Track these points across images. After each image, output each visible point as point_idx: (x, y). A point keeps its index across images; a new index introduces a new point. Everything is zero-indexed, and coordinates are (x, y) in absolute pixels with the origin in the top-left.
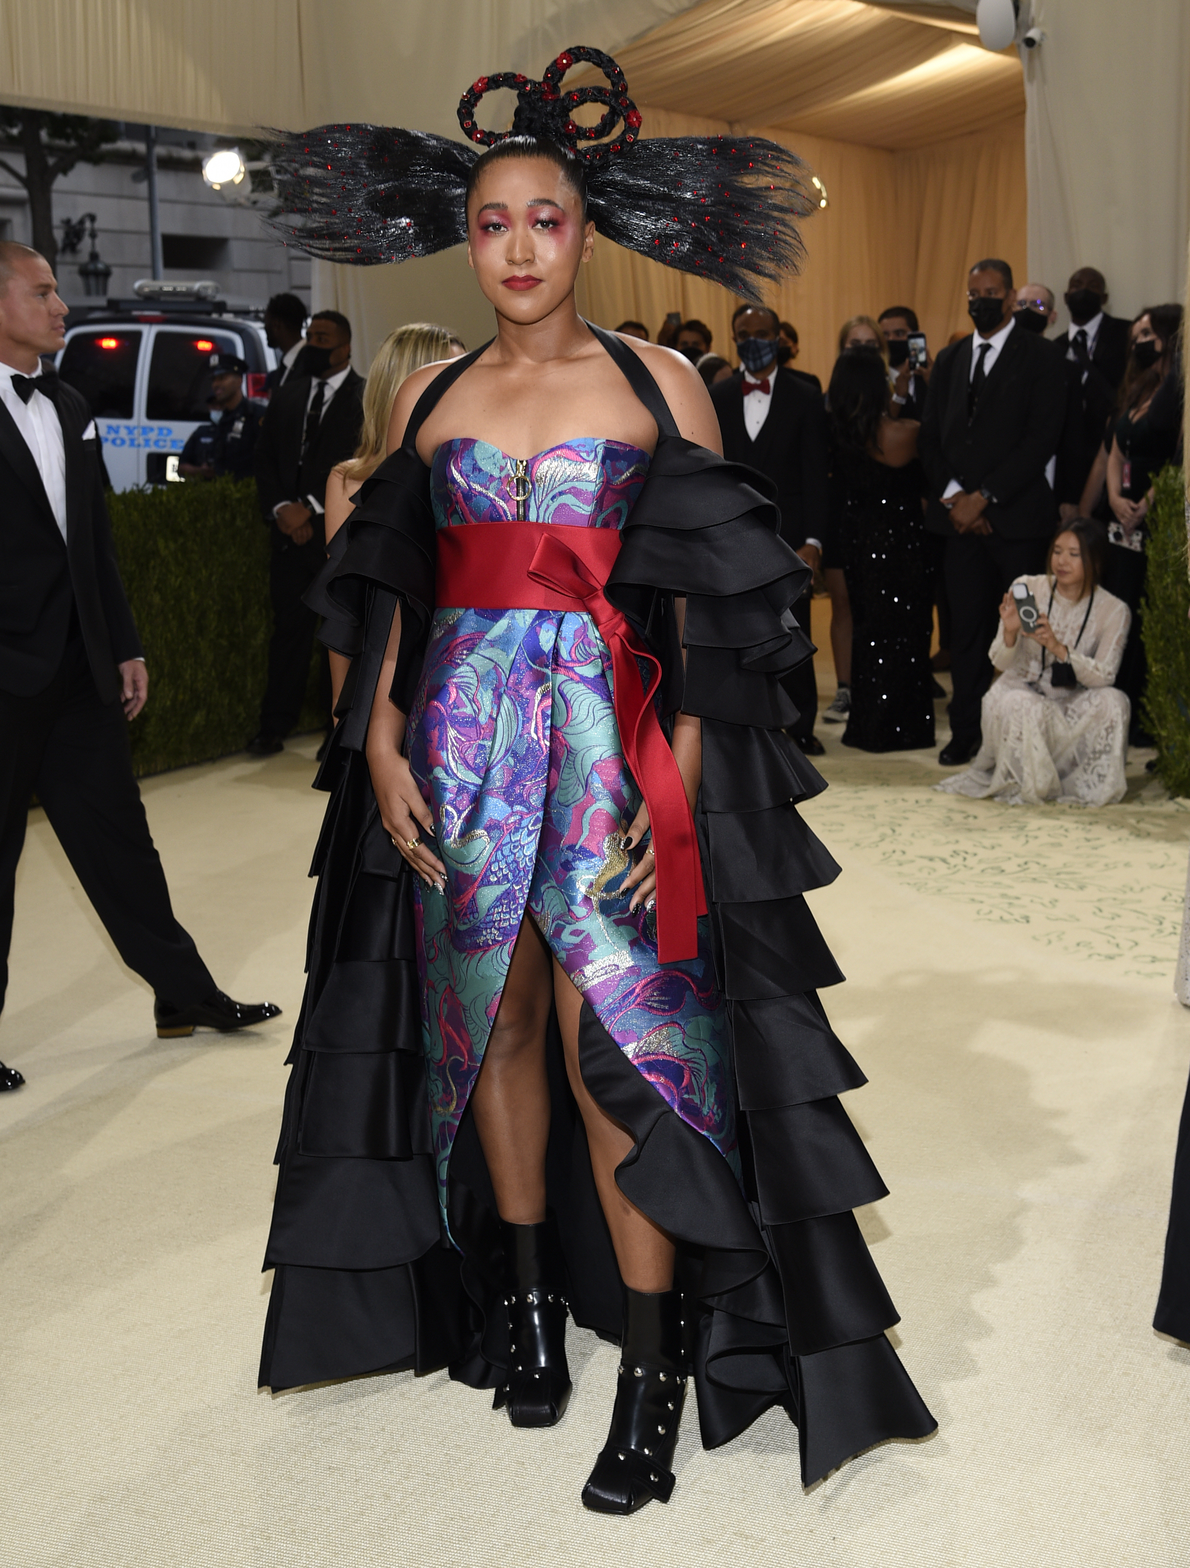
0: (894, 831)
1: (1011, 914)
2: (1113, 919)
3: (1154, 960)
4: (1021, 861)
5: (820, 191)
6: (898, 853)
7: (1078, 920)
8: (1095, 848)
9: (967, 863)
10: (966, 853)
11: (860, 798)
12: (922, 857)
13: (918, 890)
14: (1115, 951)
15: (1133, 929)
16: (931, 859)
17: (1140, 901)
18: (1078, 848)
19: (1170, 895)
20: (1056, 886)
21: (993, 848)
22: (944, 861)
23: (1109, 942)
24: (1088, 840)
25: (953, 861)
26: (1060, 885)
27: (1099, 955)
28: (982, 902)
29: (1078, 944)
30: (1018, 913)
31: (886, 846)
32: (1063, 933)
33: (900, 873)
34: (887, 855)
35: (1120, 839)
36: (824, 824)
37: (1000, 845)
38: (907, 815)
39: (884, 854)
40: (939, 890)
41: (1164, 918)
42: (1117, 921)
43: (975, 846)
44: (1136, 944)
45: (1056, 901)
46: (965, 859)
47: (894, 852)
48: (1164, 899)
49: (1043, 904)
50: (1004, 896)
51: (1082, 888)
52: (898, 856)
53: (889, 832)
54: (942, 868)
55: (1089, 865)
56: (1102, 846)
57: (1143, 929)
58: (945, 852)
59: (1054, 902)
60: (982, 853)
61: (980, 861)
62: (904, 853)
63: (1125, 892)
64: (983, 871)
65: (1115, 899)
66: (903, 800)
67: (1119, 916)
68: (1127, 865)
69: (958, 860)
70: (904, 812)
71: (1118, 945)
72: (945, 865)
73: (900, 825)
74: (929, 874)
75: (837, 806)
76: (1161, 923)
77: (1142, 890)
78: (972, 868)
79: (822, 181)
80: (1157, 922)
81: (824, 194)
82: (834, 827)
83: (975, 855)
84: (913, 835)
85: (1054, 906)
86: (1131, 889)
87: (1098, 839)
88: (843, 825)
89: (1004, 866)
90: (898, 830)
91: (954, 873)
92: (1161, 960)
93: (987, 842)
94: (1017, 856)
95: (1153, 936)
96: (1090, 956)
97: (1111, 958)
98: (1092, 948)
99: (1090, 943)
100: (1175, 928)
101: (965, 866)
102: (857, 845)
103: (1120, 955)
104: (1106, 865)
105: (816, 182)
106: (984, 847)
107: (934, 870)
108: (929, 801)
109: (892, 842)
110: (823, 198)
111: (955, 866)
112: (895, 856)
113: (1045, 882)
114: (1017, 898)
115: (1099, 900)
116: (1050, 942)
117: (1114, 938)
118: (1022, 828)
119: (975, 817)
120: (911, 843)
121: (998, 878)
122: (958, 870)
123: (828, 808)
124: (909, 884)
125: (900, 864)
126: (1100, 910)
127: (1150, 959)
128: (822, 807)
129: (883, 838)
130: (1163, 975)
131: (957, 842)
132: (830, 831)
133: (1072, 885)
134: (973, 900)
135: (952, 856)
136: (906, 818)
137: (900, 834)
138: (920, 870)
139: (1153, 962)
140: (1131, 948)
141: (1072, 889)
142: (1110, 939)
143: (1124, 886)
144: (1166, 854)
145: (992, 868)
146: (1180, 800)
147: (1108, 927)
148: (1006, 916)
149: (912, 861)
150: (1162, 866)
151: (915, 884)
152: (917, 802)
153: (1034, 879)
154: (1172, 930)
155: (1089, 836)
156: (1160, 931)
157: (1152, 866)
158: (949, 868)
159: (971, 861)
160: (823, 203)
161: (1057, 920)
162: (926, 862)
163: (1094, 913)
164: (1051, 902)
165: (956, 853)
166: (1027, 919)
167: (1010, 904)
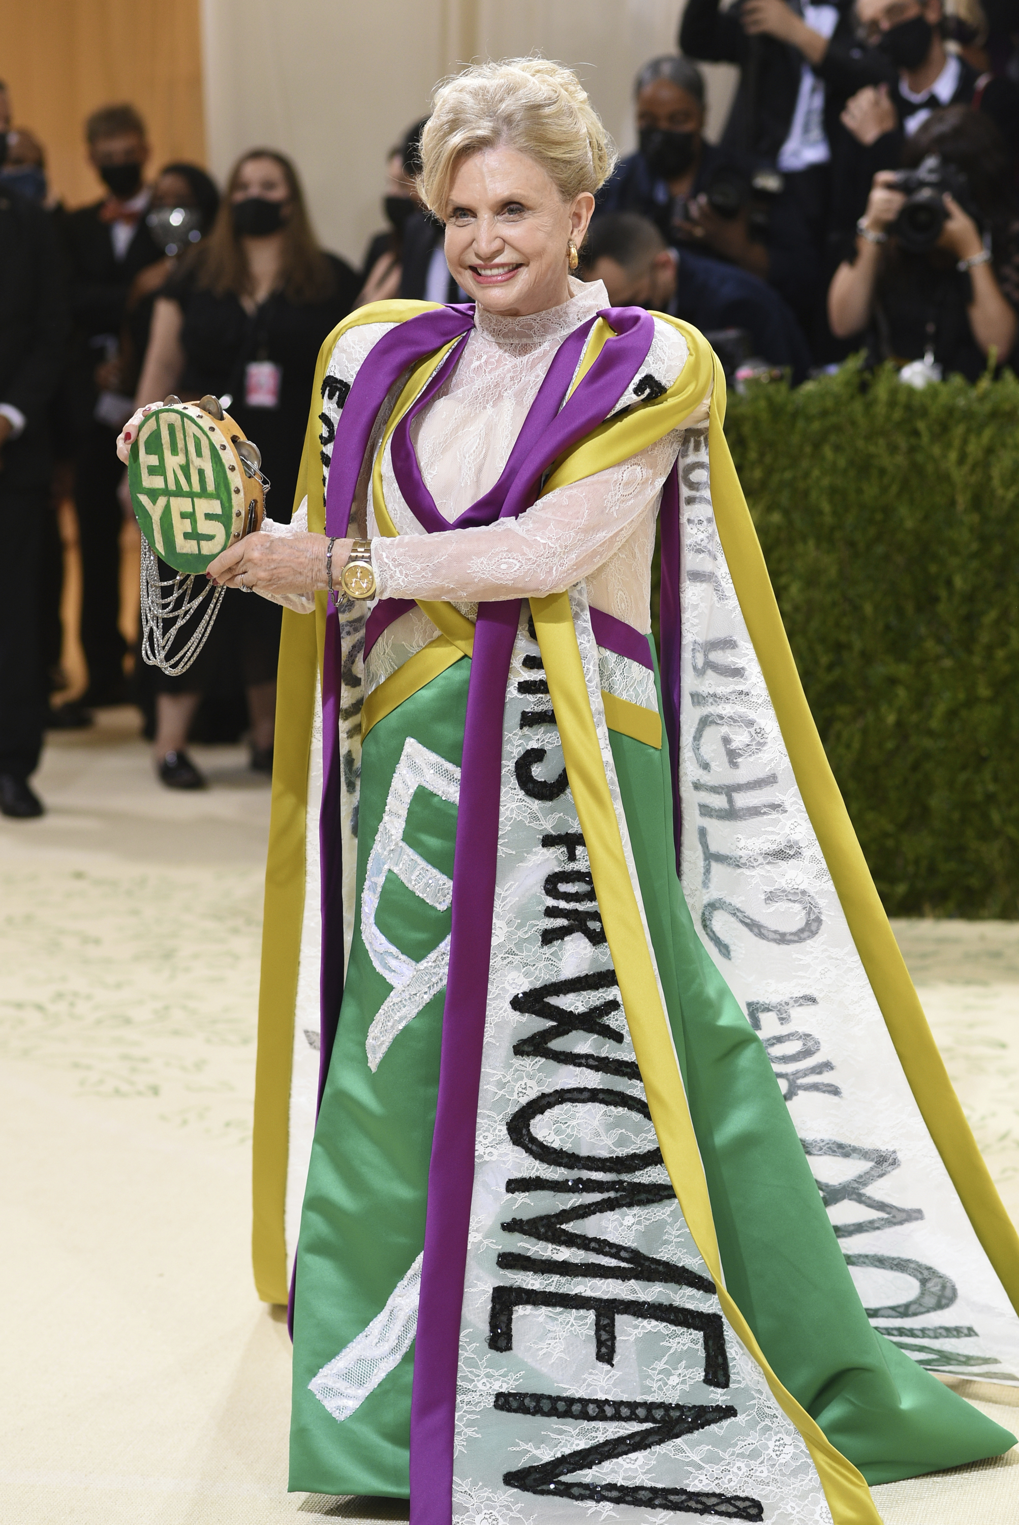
1: (133, 1084)
4: (160, 1005)
9: (74, 1010)
10: (76, 995)
16: (19, 1006)
21: (119, 986)
22: (40, 1008)
25: (53, 1008)
26: (213, 1039)
28: (89, 1068)
29: (228, 1125)
30: (143, 1082)
32: (209, 1110)
37: (130, 983)
40: (26, 1052)
43: (90, 984)
45: (204, 1062)
46: (72, 1004)
49: (183, 1068)
50: (125, 1057)
54: (34, 1019)
58: (42, 994)
59: (199, 1065)
60: (101, 995)
61: (96, 1008)
64: (99, 1022)
69: (61, 1007)
72: (38, 1015)
74: (14, 1028)
78: (81, 1018)
85: (200, 1070)
89: (133, 1013)
91: (53, 1026)
93: (111, 979)
94: (154, 997)
101: (71, 1015)
106: (106, 986)
107: (23, 1023)
108: (29, 919)
111: (56, 1016)
113: (192, 1036)
114: (145, 1060)
116: (185, 1122)
118: (168, 955)
119: (97, 942)
121: (121, 1032)
122: (60, 1022)
131: (64, 979)
134: (76, 1066)
135: (53, 1001)
141: (230, 1044)
145: (114, 1017)
148: (125, 1088)
153: (176, 1033)
158: (46, 1019)
159: (82, 1007)
161: (201, 1090)
162: (12, 1011)
164: (196, 1064)
165: (59, 996)
166: (155, 1090)
167: (134, 1070)
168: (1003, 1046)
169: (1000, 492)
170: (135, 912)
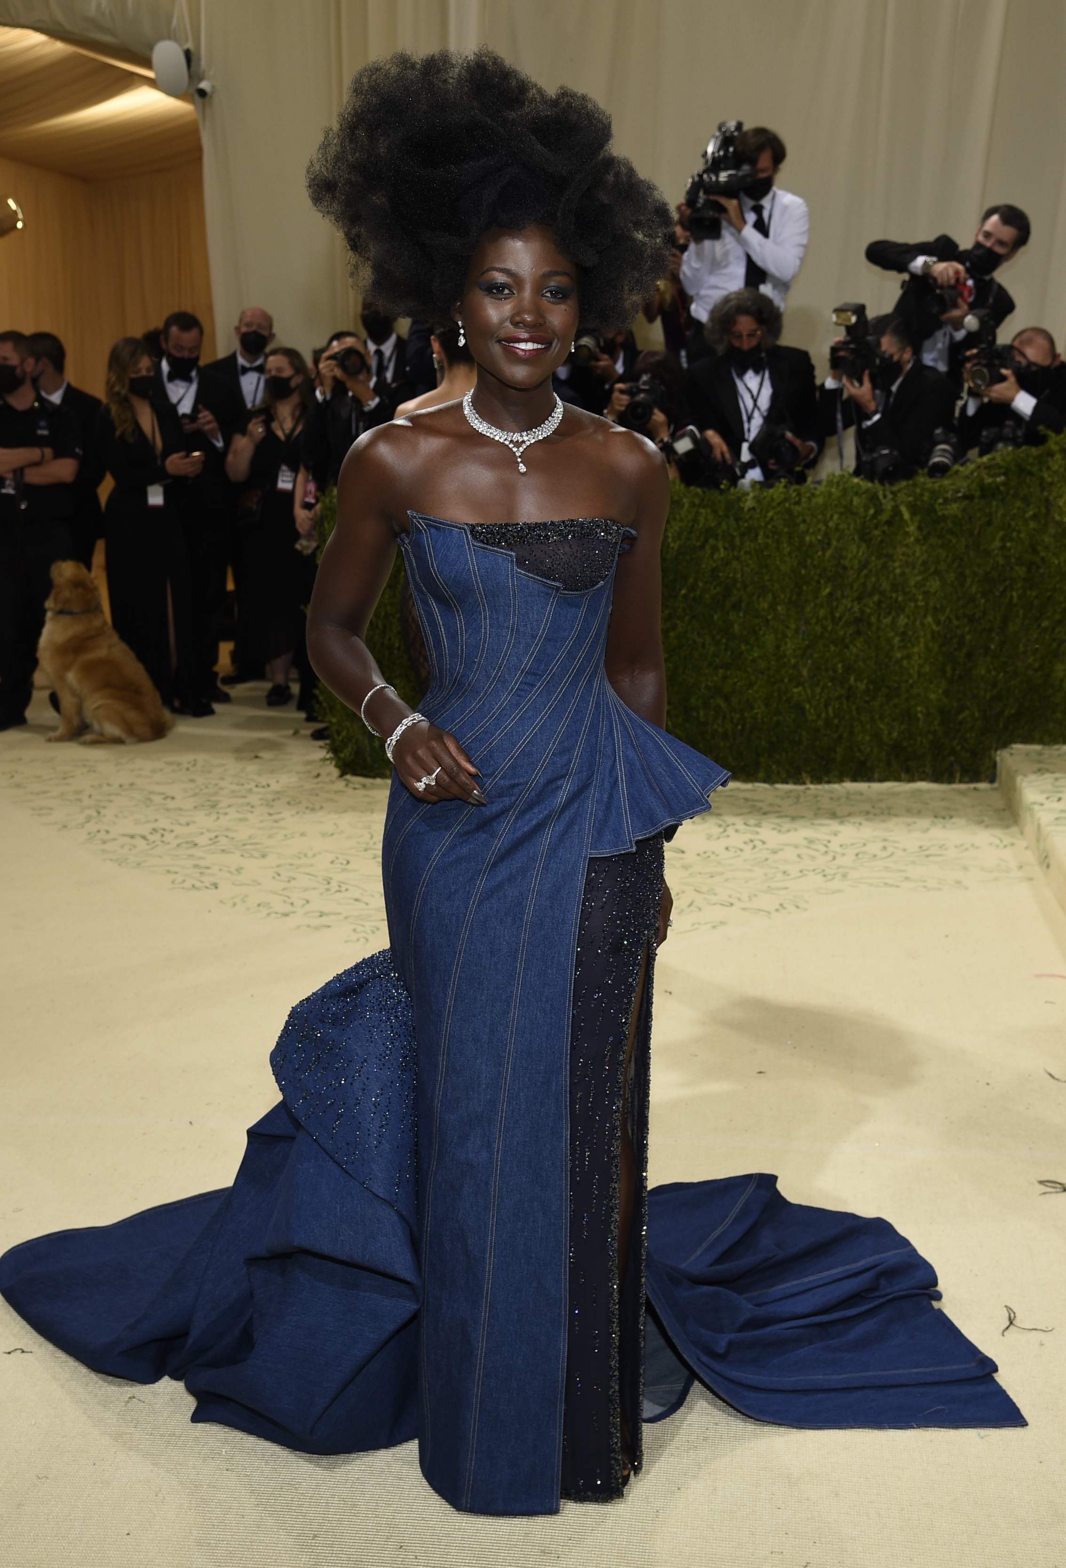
0: (99, 813)
1: (202, 882)
2: (289, 881)
3: (322, 915)
4: (212, 835)
5: (15, 212)
6: (103, 833)
7: (259, 884)
8: (276, 821)
9: (164, 839)
10: (164, 830)
11: (68, 784)
12: (124, 835)
13: (120, 865)
14: (289, 908)
15: (306, 890)
16: (133, 837)
17: (312, 865)
18: (262, 821)
19: (337, 858)
20: (242, 856)
21: (188, 824)
22: (144, 837)
23: (285, 901)
24: (270, 814)
25: (151, 838)
26: (245, 854)
27: (276, 913)
28: (176, 873)
29: (259, 905)
30: (207, 880)
31: (91, 827)
32: (247, 896)
33: (103, 851)
34: (92, 835)
35: (298, 813)
36: (33, 809)
37: (194, 822)
38: (111, 798)
39: (89, 834)
40: (139, 864)
41: (331, 879)
42: (293, 883)
43: (172, 823)
44: (308, 902)
45: (241, 868)
46: (163, 835)
47: (99, 831)
48: (332, 862)
49: (230, 872)
50: (196, 866)
51: (264, 856)
52: (102, 835)
53: (95, 814)
54: (141, 844)
55: (270, 837)
56: (283, 819)
57: (314, 889)
58: (145, 830)
59: (239, 870)
60: (179, 830)
61: (176, 837)
62: (108, 832)
63: (300, 858)
64: (178, 845)
65: (291, 865)
66: (109, 785)
67: (294, 879)
68: (303, 835)
69: (156, 837)
70: (109, 795)
71: (292, 904)
72: (143, 842)
73: (104, 807)
74: (130, 850)
75: (45, 792)
76: (329, 883)
77: (314, 855)
78: (168, 843)
79: (16, 202)
80: (326, 882)
81: (20, 216)
82: (43, 812)
83: (172, 831)
84: (116, 816)
85: (239, 873)
86: (306, 855)
87: (279, 813)
88: (51, 809)
89: (197, 840)
90: (103, 811)
91: (153, 848)
92: (328, 914)
93: (183, 820)
94: (209, 831)
95: (321, 894)
96: (269, 914)
97: (286, 915)
98: (270, 907)
99: (269, 904)
100: (340, 886)
101: (163, 842)
102: (65, 827)
103: (294, 912)
104: (285, 836)
105: (12, 204)
106: (181, 824)
107: (135, 846)
108: (132, 784)
109: (97, 823)
110: (19, 220)
111: (154, 842)
112: (99, 836)
113: (233, 853)
114: (208, 868)
115: (278, 866)
116: (235, 904)
117: (289, 897)
118: (214, 806)
119: (173, 798)
120: (114, 823)
121: (192, 851)
122: (157, 846)
123: (38, 794)
124: (111, 860)
125: (104, 842)
126: (279, 875)
127: (318, 914)
128: (32, 793)
129: (88, 819)
130: (329, 927)
131: (156, 820)
132: (39, 815)
133: (256, 854)
134: (169, 872)
135: (151, 833)
136: (110, 801)
137: (104, 816)
138: (122, 847)
139: (321, 916)
140: (303, 905)
141: (255, 858)
142: (287, 899)
143: (300, 853)
144: (335, 824)
145: (187, 843)
146: (348, 777)
147: (284, 889)
148: (198, 884)
149: (115, 839)
150: (332, 835)
151: (117, 860)
152: (121, 786)
153: (223, 851)
154: (337, 888)
155: (271, 811)
156: (328, 890)
157: (324, 835)
158: (148, 844)
159: (168, 837)
160: (20, 225)
161: (241, 885)
162: (128, 840)
163: (274, 878)
164: (237, 870)
165: (155, 830)
166: (216, 886)
167: (202, 873)
168: (683, 852)
169: (672, 545)
170: (193, 781)
